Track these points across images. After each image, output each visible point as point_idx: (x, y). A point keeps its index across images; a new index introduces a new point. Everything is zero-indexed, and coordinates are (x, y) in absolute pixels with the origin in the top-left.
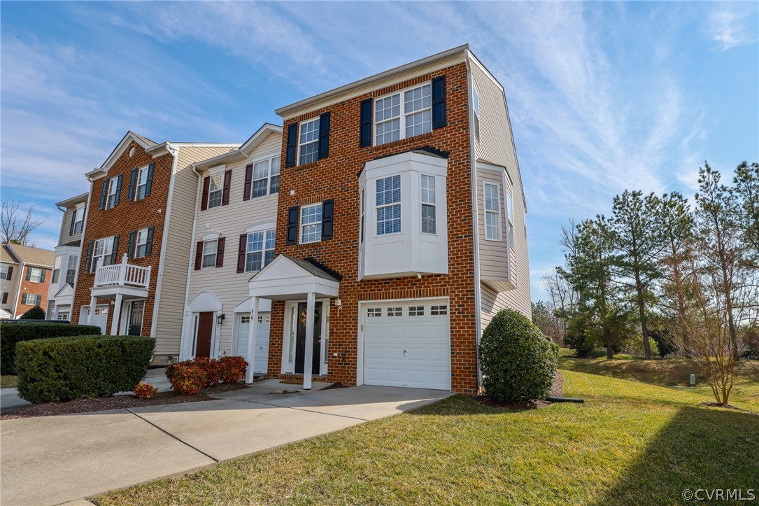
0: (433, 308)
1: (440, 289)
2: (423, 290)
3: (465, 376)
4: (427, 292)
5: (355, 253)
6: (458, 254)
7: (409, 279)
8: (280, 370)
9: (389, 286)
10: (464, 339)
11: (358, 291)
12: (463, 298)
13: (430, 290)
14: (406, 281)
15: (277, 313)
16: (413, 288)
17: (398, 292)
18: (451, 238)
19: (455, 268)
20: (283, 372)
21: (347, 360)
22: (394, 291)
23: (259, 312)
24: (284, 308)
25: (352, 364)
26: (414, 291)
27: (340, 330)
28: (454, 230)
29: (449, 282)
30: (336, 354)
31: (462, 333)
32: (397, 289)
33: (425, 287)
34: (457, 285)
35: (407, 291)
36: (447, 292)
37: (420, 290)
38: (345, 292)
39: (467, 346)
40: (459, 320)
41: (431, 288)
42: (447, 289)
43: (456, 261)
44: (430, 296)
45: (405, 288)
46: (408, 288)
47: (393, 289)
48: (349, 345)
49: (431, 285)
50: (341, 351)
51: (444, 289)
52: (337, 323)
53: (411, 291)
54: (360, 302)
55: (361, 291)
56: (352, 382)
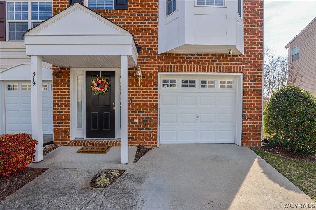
0: (221, 82)
1: (237, 67)
2: (223, 67)
3: (253, 134)
4: (226, 68)
5: (154, 26)
6: (251, 40)
7: (210, 56)
8: (69, 137)
9: (190, 61)
10: (254, 107)
11: (158, 63)
12: (255, 76)
13: (228, 67)
14: (207, 57)
15: (61, 80)
16: (213, 64)
17: (200, 66)
18: (246, 26)
19: (249, 51)
20: (72, 138)
21: (149, 125)
22: (196, 65)
23: (43, 81)
24: (69, 75)
25: (153, 129)
26: (214, 67)
27: (140, 98)
28: (249, 20)
29: (244, 62)
30: (136, 121)
31: (252, 102)
32: (198, 64)
33: (224, 64)
34: (251, 64)
35: (208, 67)
36: (243, 70)
37: (220, 67)
38: (144, 63)
39: (256, 112)
40: (251, 92)
41: (230, 66)
42: (243, 67)
43: (250, 45)
44: (228, 72)
45: (206, 64)
46: (209, 64)
47: (194, 64)
48: (150, 112)
49: (229, 63)
50: (141, 118)
51: (240, 67)
52: (137, 92)
53: (211, 67)
54: (159, 73)
55: (162, 63)
56: (155, 144)
